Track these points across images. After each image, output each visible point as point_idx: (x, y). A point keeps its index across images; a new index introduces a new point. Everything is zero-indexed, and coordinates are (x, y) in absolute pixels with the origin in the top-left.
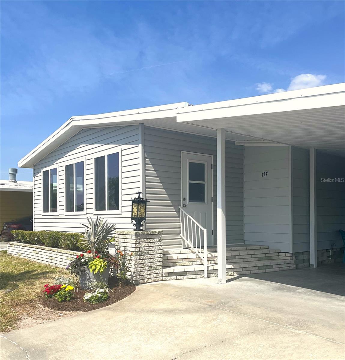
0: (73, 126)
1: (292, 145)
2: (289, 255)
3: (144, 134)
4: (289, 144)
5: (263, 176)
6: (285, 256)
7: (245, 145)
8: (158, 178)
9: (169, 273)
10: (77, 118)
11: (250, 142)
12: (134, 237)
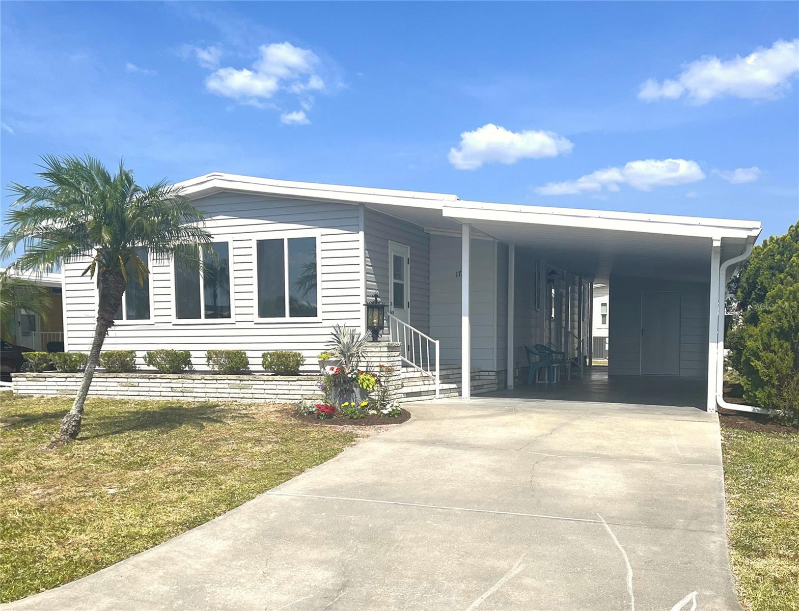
0: (214, 187)
1: (498, 240)
2: (493, 373)
3: (366, 219)
4: (494, 238)
5: (458, 276)
6: (488, 375)
7: (431, 233)
8: (373, 276)
9: (407, 393)
10: (227, 176)
11: (445, 230)
12: (386, 349)
